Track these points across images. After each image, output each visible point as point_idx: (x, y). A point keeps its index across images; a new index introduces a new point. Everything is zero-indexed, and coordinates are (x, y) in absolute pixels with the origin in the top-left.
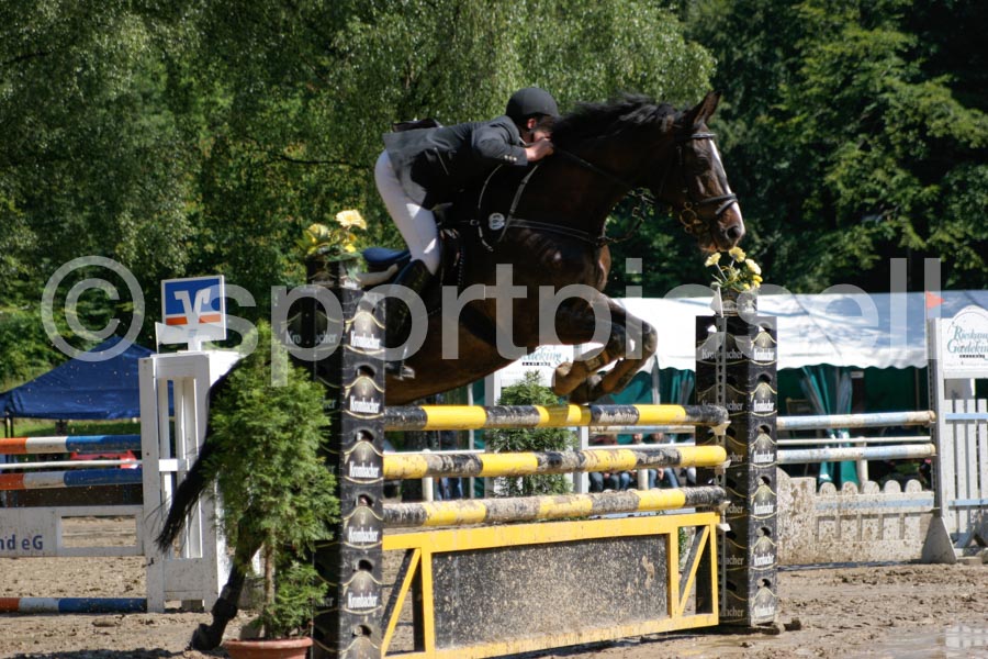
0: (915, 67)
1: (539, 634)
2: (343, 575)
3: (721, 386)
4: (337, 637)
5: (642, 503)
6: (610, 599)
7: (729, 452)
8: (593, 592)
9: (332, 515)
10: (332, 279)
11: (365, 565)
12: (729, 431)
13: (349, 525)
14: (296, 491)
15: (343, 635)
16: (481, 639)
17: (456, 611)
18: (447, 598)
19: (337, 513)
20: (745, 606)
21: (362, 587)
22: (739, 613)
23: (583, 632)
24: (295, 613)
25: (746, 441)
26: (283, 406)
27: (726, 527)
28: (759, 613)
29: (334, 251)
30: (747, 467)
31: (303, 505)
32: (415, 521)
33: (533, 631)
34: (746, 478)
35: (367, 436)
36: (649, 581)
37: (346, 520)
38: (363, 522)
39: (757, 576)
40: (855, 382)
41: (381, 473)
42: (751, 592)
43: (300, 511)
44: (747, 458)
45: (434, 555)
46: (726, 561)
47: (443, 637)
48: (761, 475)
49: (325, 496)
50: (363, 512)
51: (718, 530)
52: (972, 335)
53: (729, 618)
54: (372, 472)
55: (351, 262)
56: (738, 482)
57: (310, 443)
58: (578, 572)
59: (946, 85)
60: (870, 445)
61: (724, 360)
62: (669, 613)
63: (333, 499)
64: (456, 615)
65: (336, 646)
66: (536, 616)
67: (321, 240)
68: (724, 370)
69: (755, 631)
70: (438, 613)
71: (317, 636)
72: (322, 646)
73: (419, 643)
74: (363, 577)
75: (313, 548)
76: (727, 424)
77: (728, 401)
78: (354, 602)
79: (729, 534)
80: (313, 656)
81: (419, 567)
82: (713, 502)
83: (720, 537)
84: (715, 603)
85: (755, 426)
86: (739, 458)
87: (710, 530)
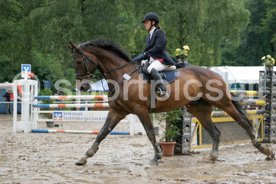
1: (224, 142)
2: (183, 128)
3: (265, 87)
4: (182, 142)
6: (239, 135)
7: (266, 102)
8: (236, 133)
9: (181, 114)
10: (182, 61)
11: (187, 126)
12: (266, 97)
13: (185, 117)
15: (183, 141)
17: (206, 136)
18: (204, 134)
19: (182, 114)
20: (269, 137)
21: (187, 131)
23: (233, 142)
24: (173, 136)
25: (270, 99)
27: (265, 119)
28: (272, 139)
29: (182, 55)
30: (270, 105)
31: (175, 112)
33: (222, 142)
34: (270, 108)
37: (184, 115)
38: (187, 116)
39: (272, 130)
42: (271, 134)
43: (174, 113)
44: (270, 103)
46: (265, 127)
47: (203, 142)
48: (273, 107)
49: (180, 110)
50: (187, 114)
51: (263, 119)
53: (265, 140)
55: (186, 57)
56: (268, 109)
58: (233, 128)
61: (266, 81)
63: (181, 111)
64: (206, 137)
65: (181, 144)
66: (223, 138)
67: (179, 52)
68: (265, 83)
69: (271, 143)
70: (202, 137)
71: (177, 141)
72: (178, 144)
73: (198, 144)
74: (187, 128)
75: (177, 122)
76: (266, 95)
77: (266, 90)
78: (185, 134)
79: (266, 121)
80: (176, 146)
81: (199, 126)
82: (263, 113)
83: (264, 121)
84: (262, 136)
85: (272, 96)
86: (268, 103)
87: (262, 119)
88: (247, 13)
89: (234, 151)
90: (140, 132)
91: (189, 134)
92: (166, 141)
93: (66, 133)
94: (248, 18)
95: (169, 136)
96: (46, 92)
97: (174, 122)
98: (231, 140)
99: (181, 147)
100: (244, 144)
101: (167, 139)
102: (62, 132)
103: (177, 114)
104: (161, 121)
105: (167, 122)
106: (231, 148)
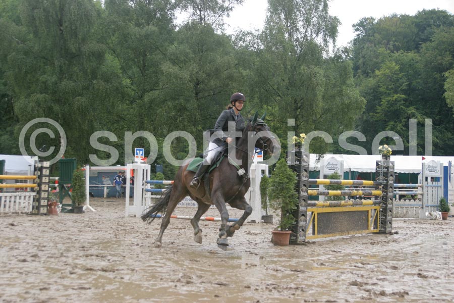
0: (407, 104)
1: (340, 232)
2: (299, 217)
3: (381, 177)
5: (364, 203)
6: (355, 225)
7: (383, 192)
8: (352, 223)
9: (297, 203)
10: (298, 149)
11: (303, 215)
12: (383, 187)
13: (300, 206)
14: (289, 197)
15: (298, 231)
16: (327, 233)
18: (320, 223)
20: (385, 228)
21: (303, 220)
22: (384, 229)
23: (349, 232)
24: (288, 225)
25: (387, 190)
26: (287, 178)
27: (381, 210)
28: (388, 230)
29: (299, 143)
30: (387, 196)
32: (314, 205)
34: (387, 198)
35: (305, 185)
36: (364, 221)
37: (300, 204)
38: (303, 205)
39: (388, 221)
40: (396, 176)
41: (307, 194)
42: (387, 225)
44: (387, 194)
45: (318, 213)
46: (381, 217)
47: (319, 233)
48: (390, 198)
50: (303, 203)
51: (380, 210)
52: (432, 167)
53: (382, 230)
54: (305, 194)
56: (385, 199)
57: (292, 187)
58: (349, 219)
59: (415, 108)
60: (399, 191)
61: (382, 171)
62: (368, 229)
63: (297, 200)
64: (322, 227)
65: (297, 233)
67: (296, 140)
68: (382, 173)
69: (387, 234)
70: (318, 226)
71: (292, 231)
72: (293, 233)
73: (314, 233)
74: (303, 218)
75: (292, 211)
76: (383, 185)
77: (383, 180)
78: (301, 223)
79: (382, 211)
80: (291, 235)
81: (314, 216)
82: (379, 203)
83: (380, 212)
84: (378, 227)
85: (389, 187)
86: (385, 194)
87: (378, 210)
88: (363, 101)
89: (350, 242)
90: (253, 219)
91: (305, 223)
92: (281, 230)
93: (179, 218)
94: (364, 106)
95: (284, 225)
96: (158, 177)
97: (290, 211)
98: (347, 231)
99: (296, 236)
100: (360, 235)
101: (282, 228)
102: (175, 218)
103: (292, 204)
104: (276, 210)
105: (282, 211)
106: (347, 239)
